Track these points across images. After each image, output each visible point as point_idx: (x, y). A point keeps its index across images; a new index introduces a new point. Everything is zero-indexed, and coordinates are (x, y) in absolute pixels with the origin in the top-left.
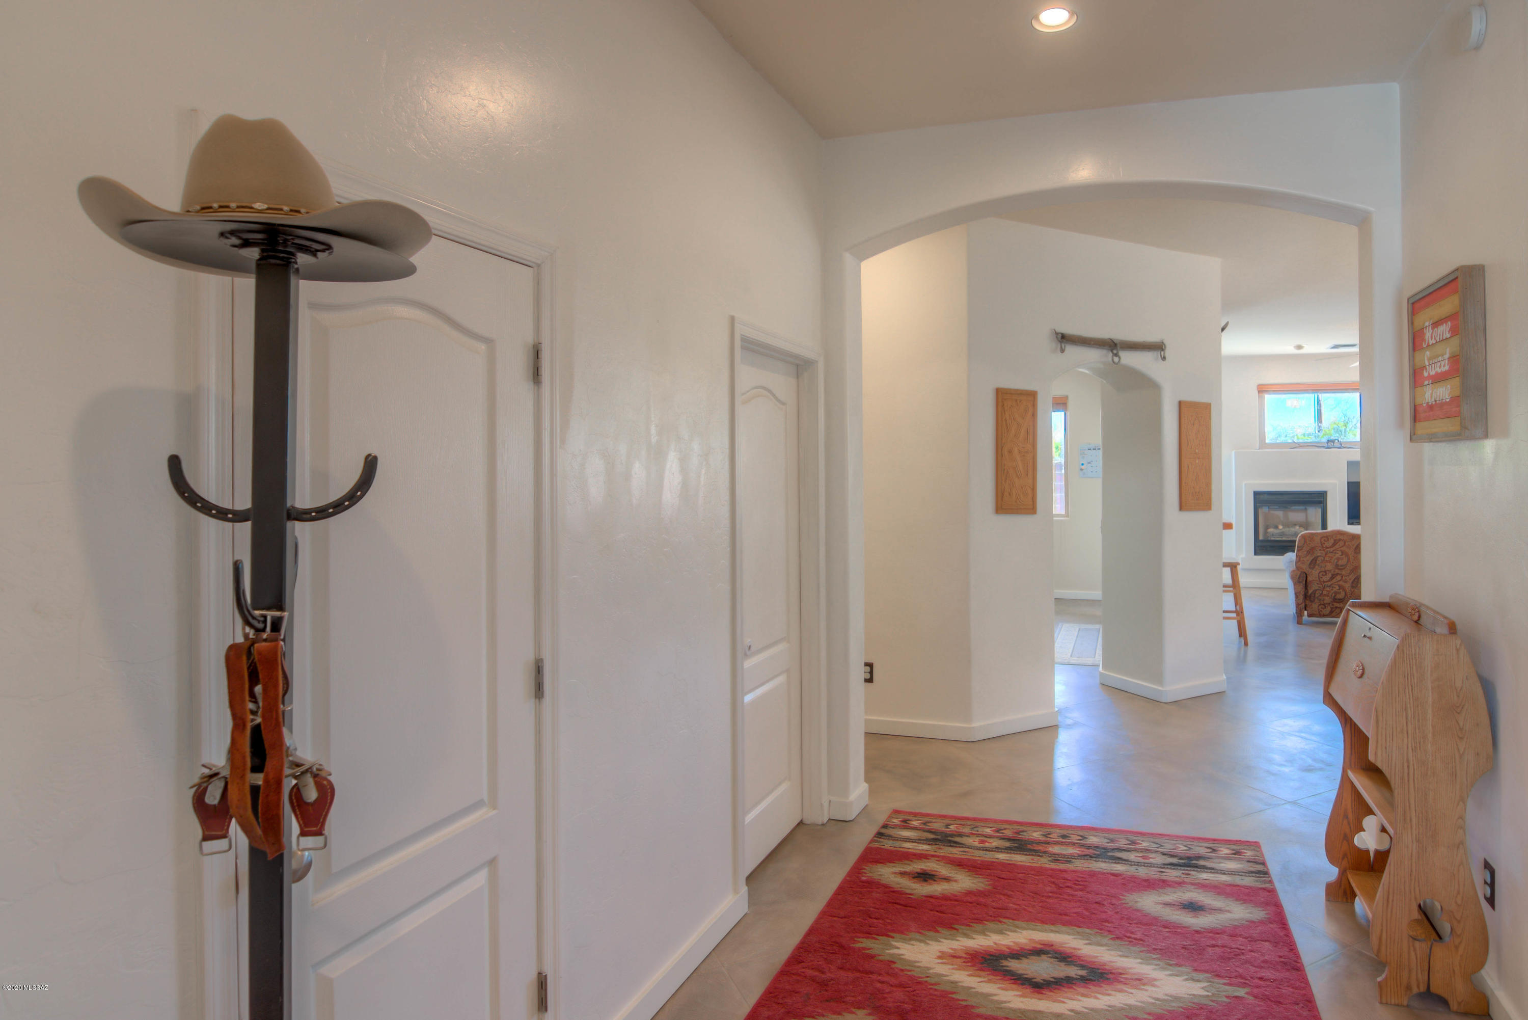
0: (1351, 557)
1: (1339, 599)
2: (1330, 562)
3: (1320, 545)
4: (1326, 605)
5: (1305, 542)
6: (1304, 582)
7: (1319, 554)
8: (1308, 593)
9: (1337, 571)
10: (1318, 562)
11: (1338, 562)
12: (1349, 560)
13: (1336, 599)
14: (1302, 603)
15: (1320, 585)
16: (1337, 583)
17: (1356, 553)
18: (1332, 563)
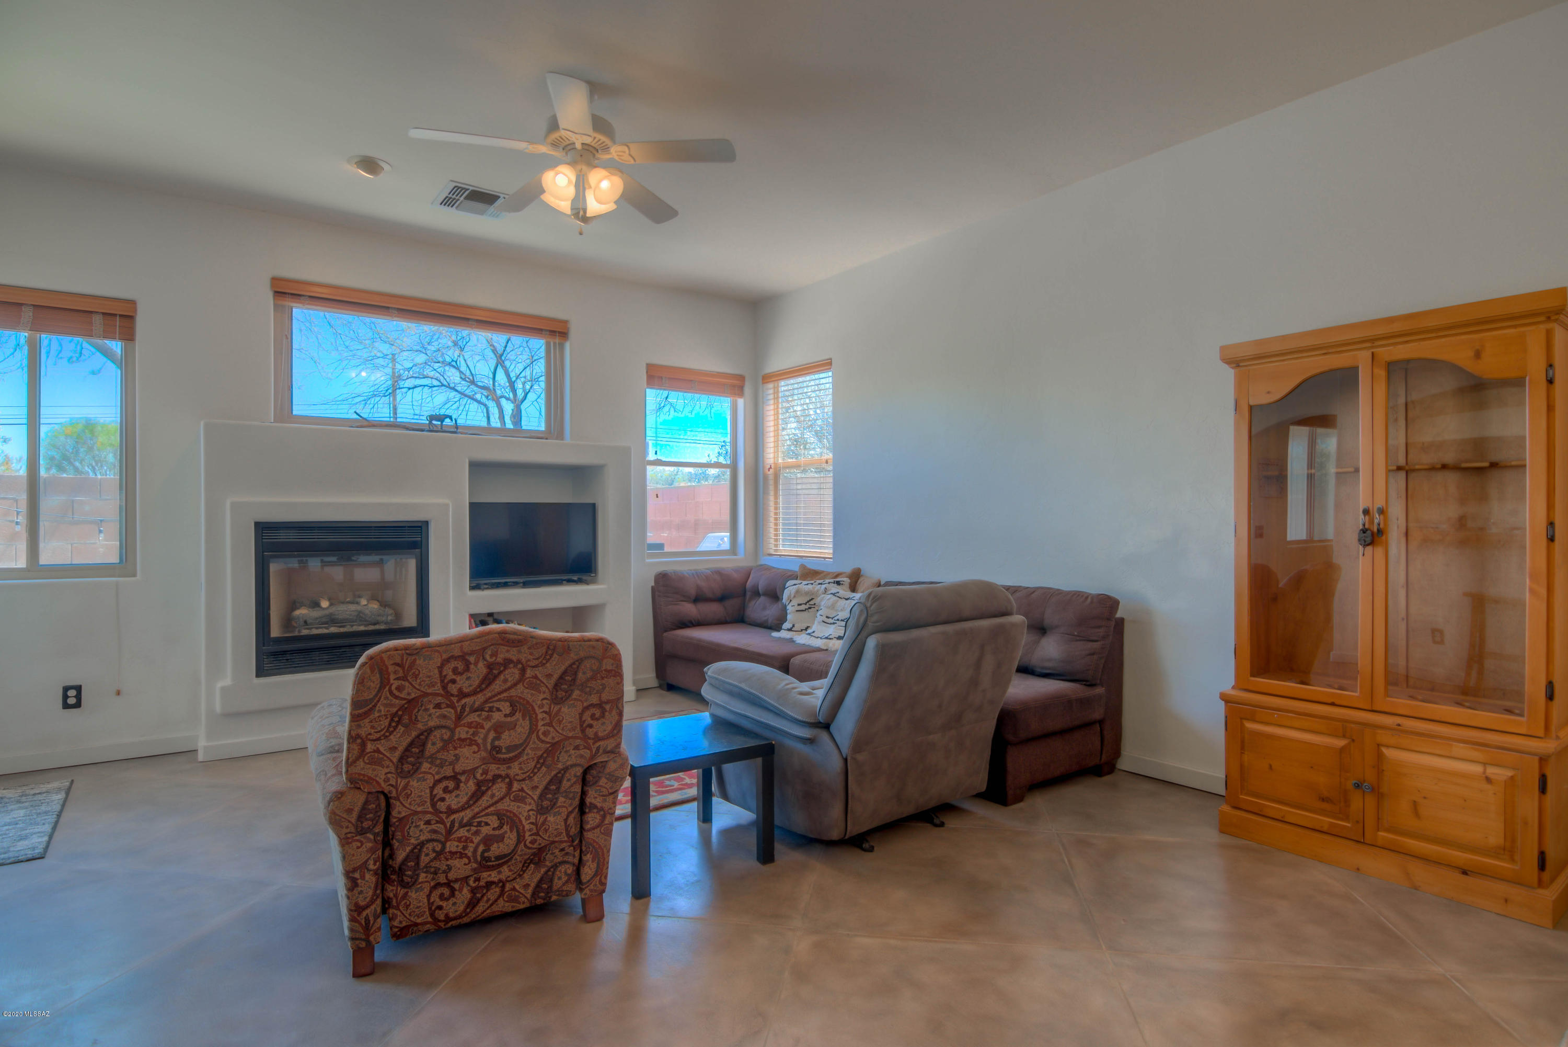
0: (540, 716)
1: (498, 858)
2: (471, 742)
3: (438, 688)
4: (457, 886)
5: (384, 683)
6: (379, 828)
7: (432, 723)
8: (392, 856)
9: (494, 769)
10: (430, 749)
11: (498, 738)
12: (533, 729)
13: (488, 859)
14: (372, 902)
15: (434, 827)
16: (492, 809)
17: (556, 700)
18: (478, 745)
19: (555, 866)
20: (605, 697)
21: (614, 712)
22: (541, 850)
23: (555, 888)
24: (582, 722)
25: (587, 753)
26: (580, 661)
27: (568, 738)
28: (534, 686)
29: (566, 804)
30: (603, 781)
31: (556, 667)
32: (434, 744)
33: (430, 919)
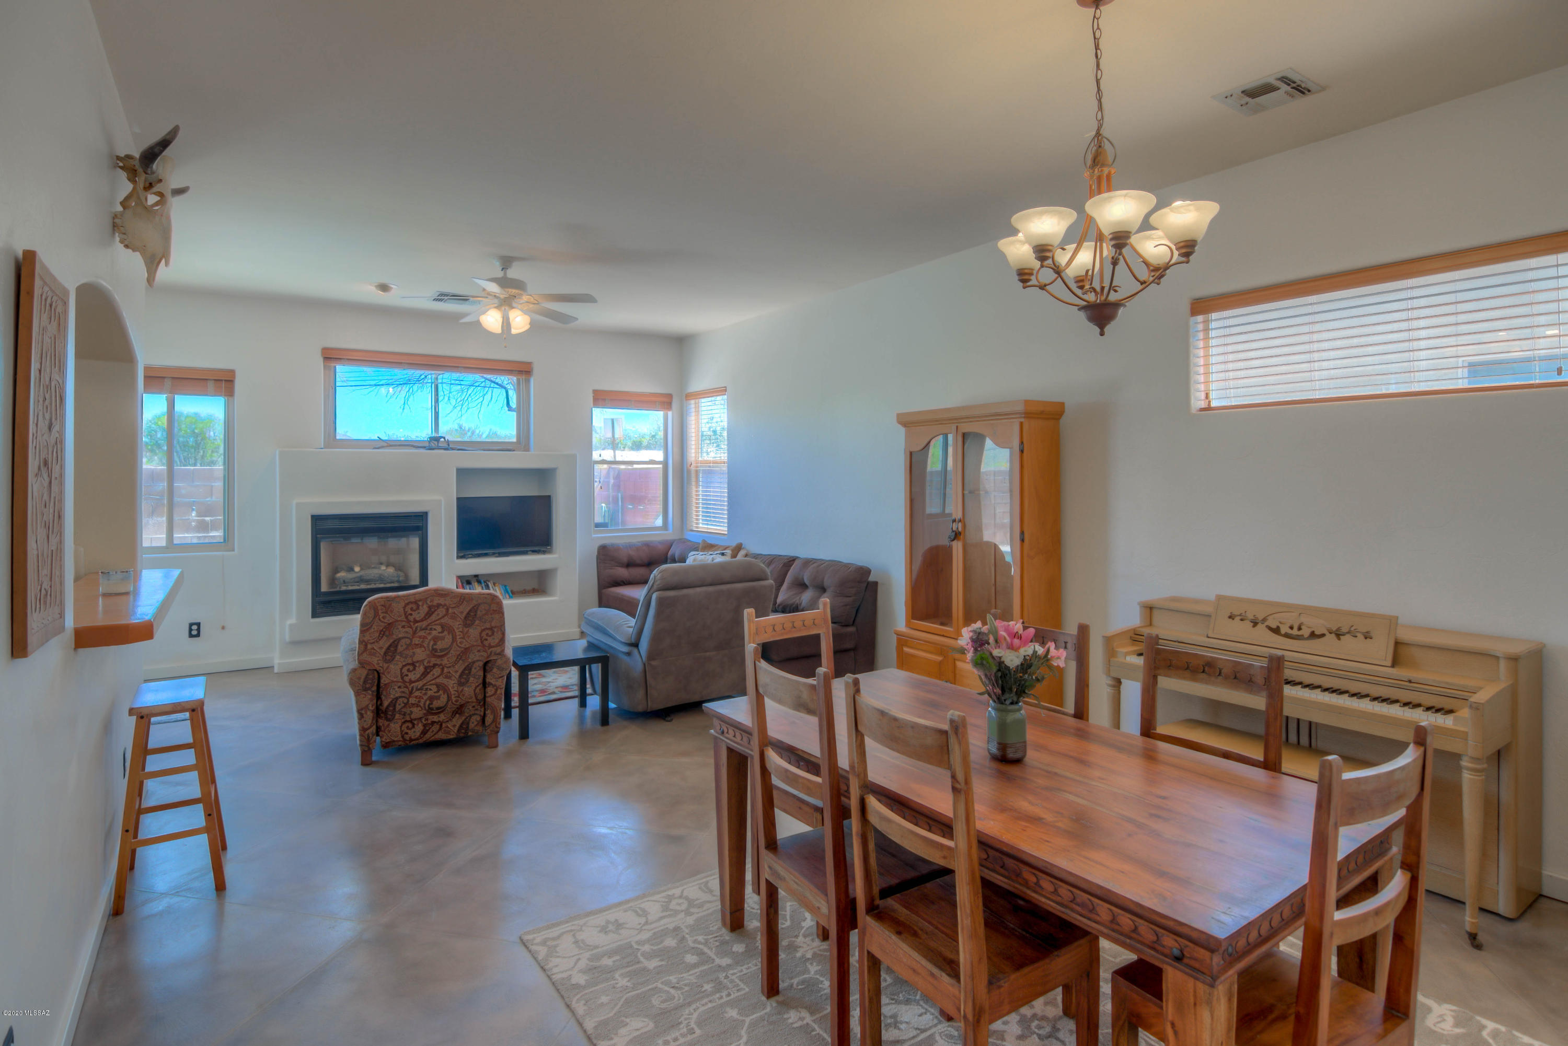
0: (458, 634)
1: (438, 709)
2: (421, 646)
3: (403, 618)
4: (416, 722)
5: (376, 614)
6: (375, 688)
7: (400, 636)
8: (381, 704)
9: (433, 661)
10: (400, 649)
11: (435, 644)
12: (454, 639)
13: (432, 709)
14: (371, 727)
15: (402, 690)
16: (434, 682)
17: (466, 625)
18: (424, 647)
19: (470, 716)
20: (493, 624)
21: (499, 633)
22: (462, 706)
23: (470, 728)
24: (481, 637)
25: (485, 654)
26: (479, 605)
27: (474, 646)
28: (454, 617)
29: (474, 682)
30: (495, 670)
31: (465, 608)
32: (402, 646)
33: (401, 739)
